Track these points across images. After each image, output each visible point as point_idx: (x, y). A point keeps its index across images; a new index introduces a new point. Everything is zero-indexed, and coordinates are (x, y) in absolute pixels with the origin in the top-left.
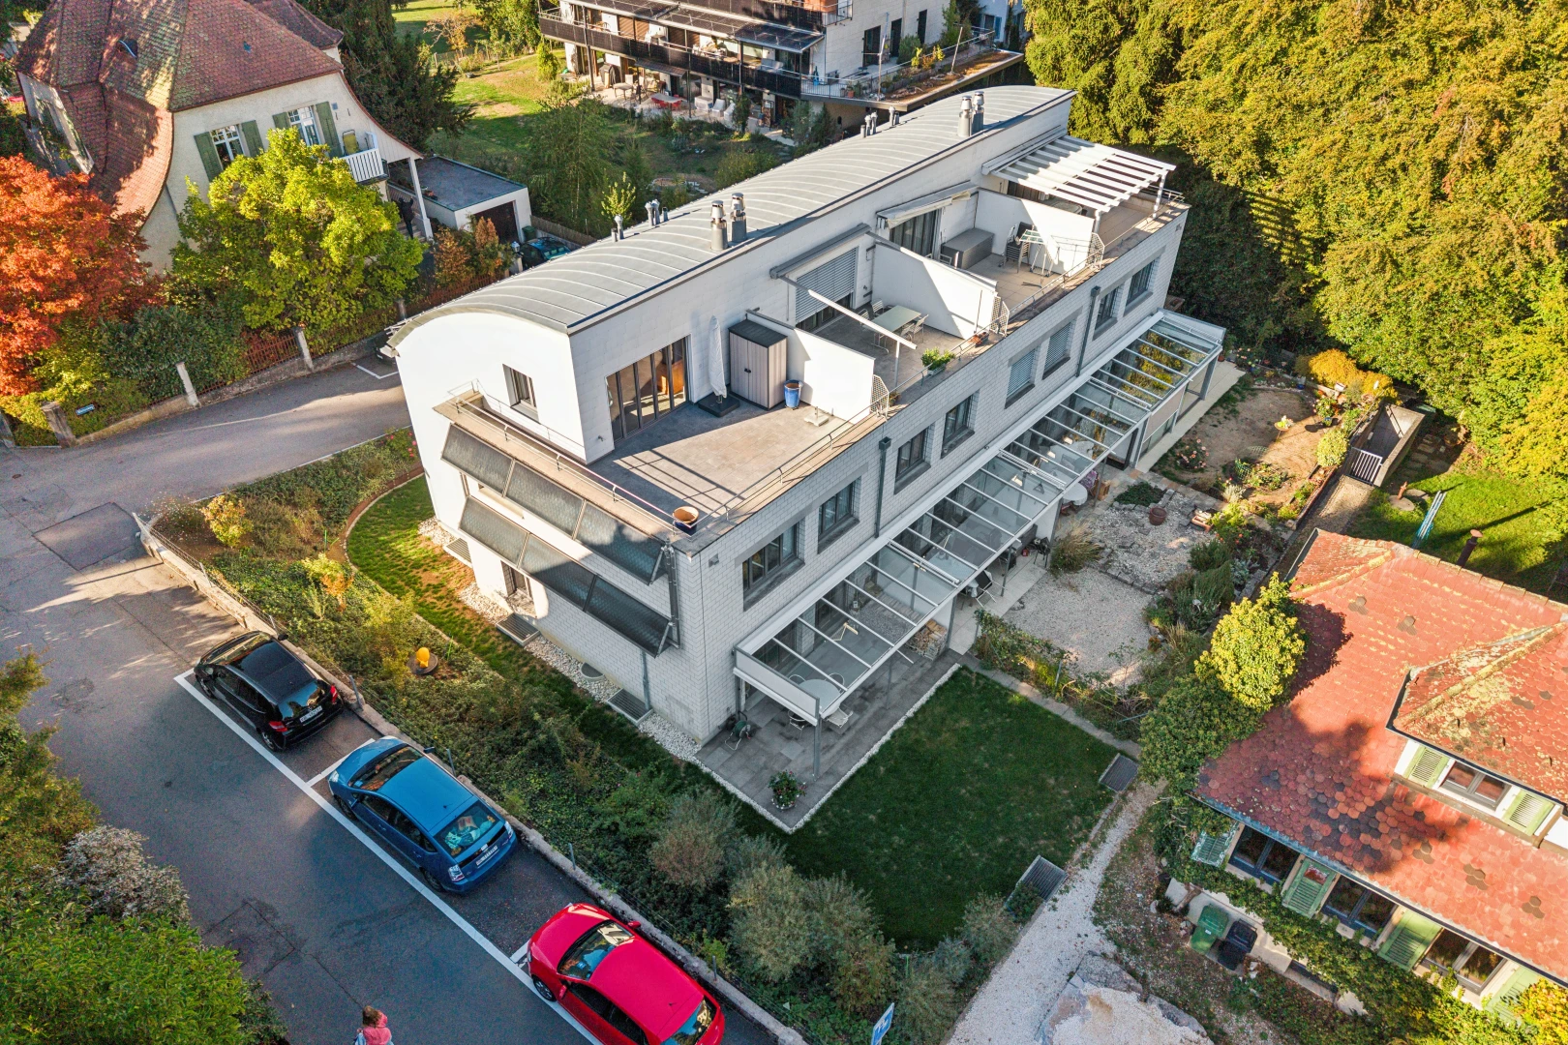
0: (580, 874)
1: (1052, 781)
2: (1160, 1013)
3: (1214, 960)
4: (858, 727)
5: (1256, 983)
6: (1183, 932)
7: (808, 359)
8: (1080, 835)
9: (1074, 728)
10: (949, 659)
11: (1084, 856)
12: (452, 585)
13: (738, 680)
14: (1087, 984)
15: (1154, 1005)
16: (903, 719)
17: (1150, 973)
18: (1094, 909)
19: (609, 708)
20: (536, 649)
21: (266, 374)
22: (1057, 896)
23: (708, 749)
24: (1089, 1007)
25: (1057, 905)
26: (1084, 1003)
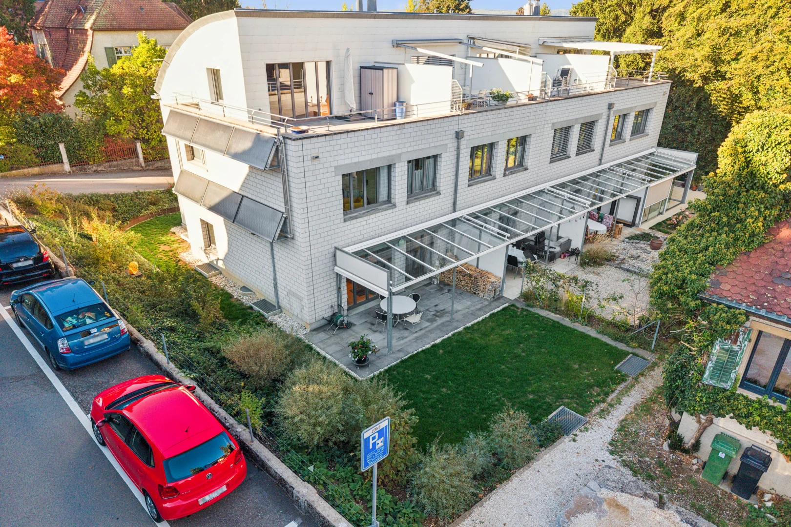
0: (171, 367)
1: (576, 366)
2: (678, 518)
3: (728, 490)
4: (427, 329)
5: (771, 511)
6: (695, 467)
7: (413, 82)
8: (599, 398)
9: (596, 339)
10: (501, 301)
11: (603, 411)
12: (179, 251)
13: (338, 276)
14: (603, 490)
15: (672, 511)
16: (462, 328)
17: (665, 496)
18: (610, 444)
19: (251, 308)
20: (216, 280)
21: (115, 163)
22: (577, 433)
23: (314, 333)
24: (605, 506)
25: (577, 438)
26: (601, 504)
